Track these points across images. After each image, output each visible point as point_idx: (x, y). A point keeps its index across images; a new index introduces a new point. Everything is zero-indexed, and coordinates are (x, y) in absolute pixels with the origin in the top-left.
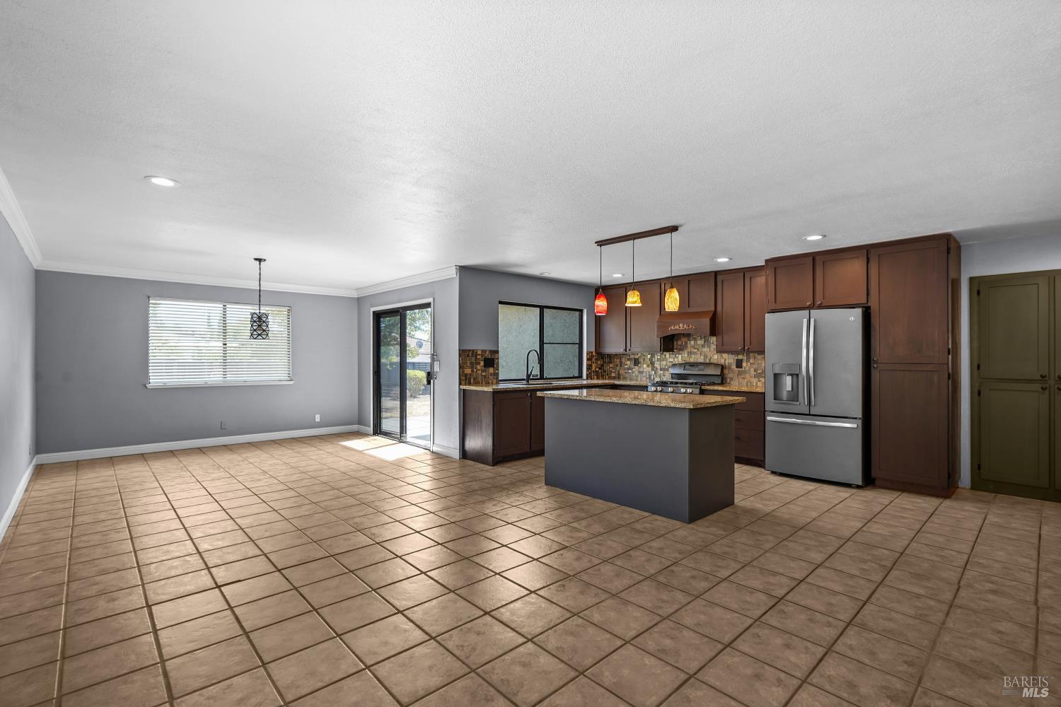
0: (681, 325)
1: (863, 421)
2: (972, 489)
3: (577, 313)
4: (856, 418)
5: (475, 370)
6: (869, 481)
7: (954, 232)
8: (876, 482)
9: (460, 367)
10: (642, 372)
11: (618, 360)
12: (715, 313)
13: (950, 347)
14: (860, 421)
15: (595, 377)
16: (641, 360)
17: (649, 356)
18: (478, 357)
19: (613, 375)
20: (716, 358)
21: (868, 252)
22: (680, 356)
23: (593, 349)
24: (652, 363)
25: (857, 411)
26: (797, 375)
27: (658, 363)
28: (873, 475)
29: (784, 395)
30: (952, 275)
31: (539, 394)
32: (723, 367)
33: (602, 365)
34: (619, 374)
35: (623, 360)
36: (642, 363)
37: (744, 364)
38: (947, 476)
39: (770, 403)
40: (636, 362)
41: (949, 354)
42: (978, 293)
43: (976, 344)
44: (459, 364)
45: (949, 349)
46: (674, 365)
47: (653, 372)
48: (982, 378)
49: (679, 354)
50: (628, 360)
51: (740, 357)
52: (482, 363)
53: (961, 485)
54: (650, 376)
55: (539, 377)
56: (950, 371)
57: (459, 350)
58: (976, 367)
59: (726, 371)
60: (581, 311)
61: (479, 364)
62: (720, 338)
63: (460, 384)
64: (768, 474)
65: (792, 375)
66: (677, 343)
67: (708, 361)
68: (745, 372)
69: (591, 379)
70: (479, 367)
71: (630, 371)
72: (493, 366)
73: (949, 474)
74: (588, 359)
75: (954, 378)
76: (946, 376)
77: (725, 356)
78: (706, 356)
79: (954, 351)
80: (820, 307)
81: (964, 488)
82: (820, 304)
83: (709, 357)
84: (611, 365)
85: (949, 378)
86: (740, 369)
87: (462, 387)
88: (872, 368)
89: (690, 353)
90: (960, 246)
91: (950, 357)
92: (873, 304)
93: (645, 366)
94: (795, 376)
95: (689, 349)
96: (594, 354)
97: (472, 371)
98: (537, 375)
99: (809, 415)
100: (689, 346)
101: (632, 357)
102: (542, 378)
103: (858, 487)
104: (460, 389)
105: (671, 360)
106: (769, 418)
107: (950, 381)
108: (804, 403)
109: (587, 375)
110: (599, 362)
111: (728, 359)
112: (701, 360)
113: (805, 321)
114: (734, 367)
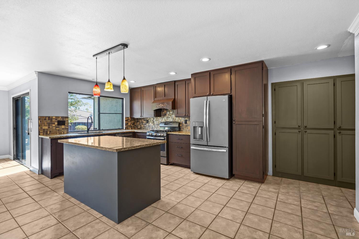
0: (161, 105)
1: (229, 148)
2: (273, 176)
3: (121, 100)
4: (226, 147)
5: (51, 127)
6: (232, 175)
7: (265, 60)
8: (235, 176)
9: (39, 126)
10: (150, 126)
11: (141, 121)
12: (175, 99)
13: (263, 113)
14: (228, 148)
15: (130, 128)
16: (149, 121)
17: (152, 119)
18: (53, 120)
19: (139, 127)
20: (177, 119)
21: (231, 70)
22: (164, 119)
23: (129, 116)
24: (154, 122)
25: (226, 143)
26: (203, 127)
27: (156, 122)
28: (234, 173)
29: (198, 136)
30: (265, 82)
31: (59, 141)
32: (179, 124)
33: (134, 123)
34: (141, 127)
35: (143, 121)
36: (150, 122)
37: (188, 122)
38: (262, 173)
39: (192, 141)
40: (148, 122)
41: (263, 116)
42: (275, 90)
43: (274, 112)
44: (39, 124)
45: (263, 114)
46: (161, 123)
47: (154, 126)
48: (276, 127)
49: (163, 118)
50: (145, 121)
51: (186, 119)
52: (56, 123)
53: (269, 174)
54: (153, 127)
55: (98, 129)
56: (264, 125)
57: (39, 117)
58: (274, 122)
59: (181, 125)
60: (123, 99)
61: (54, 124)
62: (176, 110)
63: (39, 134)
64: (192, 173)
65: (201, 127)
66: (163, 113)
67: (174, 121)
68: (188, 125)
69: (128, 129)
70: (53, 125)
71: (145, 126)
72: (64, 125)
73: (263, 172)
74: (126, 121)
75: (265, 128)
76: (262, 127)
77: (180, 118)
78: (173, 119)
79: (265, 115)
80: (213, 95)
81: (270, 176)
82: (213, 94)
83: (174, 119)
84: (138, 123)
85: (263, 128)
86: (186, 124)
87: (41, 136)
88: (233, 123)
89: (168, 117)
90: (268, 69)
91: (264, 118)
92: (233, 94)
93: (151, 123)
94: (202, 127)
95: (167, 116)
96: (129, 118)
97: (49, 127)
98: (97, 128)
99: (207, 146)
100: (167, 114)
101: (146, 119)
102: (99, 129)
103: (227, 179)
104: (39, 137)
105: (160, 120)
106: (192, 147)
107: (264, 129)
108: (205, 140)
109: (126, 127)
110: (132, 122)
111: (182, 120)
112: (171, 120)
113: (205, 102)
114: (184, 123)
